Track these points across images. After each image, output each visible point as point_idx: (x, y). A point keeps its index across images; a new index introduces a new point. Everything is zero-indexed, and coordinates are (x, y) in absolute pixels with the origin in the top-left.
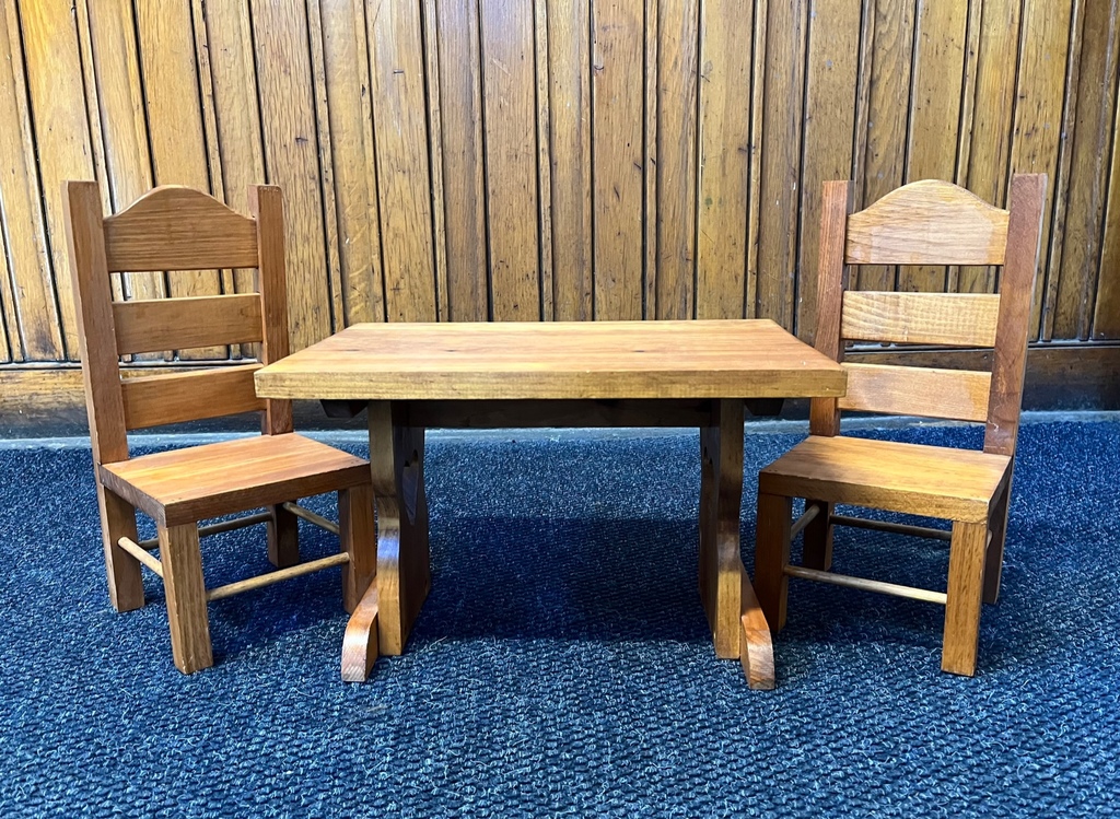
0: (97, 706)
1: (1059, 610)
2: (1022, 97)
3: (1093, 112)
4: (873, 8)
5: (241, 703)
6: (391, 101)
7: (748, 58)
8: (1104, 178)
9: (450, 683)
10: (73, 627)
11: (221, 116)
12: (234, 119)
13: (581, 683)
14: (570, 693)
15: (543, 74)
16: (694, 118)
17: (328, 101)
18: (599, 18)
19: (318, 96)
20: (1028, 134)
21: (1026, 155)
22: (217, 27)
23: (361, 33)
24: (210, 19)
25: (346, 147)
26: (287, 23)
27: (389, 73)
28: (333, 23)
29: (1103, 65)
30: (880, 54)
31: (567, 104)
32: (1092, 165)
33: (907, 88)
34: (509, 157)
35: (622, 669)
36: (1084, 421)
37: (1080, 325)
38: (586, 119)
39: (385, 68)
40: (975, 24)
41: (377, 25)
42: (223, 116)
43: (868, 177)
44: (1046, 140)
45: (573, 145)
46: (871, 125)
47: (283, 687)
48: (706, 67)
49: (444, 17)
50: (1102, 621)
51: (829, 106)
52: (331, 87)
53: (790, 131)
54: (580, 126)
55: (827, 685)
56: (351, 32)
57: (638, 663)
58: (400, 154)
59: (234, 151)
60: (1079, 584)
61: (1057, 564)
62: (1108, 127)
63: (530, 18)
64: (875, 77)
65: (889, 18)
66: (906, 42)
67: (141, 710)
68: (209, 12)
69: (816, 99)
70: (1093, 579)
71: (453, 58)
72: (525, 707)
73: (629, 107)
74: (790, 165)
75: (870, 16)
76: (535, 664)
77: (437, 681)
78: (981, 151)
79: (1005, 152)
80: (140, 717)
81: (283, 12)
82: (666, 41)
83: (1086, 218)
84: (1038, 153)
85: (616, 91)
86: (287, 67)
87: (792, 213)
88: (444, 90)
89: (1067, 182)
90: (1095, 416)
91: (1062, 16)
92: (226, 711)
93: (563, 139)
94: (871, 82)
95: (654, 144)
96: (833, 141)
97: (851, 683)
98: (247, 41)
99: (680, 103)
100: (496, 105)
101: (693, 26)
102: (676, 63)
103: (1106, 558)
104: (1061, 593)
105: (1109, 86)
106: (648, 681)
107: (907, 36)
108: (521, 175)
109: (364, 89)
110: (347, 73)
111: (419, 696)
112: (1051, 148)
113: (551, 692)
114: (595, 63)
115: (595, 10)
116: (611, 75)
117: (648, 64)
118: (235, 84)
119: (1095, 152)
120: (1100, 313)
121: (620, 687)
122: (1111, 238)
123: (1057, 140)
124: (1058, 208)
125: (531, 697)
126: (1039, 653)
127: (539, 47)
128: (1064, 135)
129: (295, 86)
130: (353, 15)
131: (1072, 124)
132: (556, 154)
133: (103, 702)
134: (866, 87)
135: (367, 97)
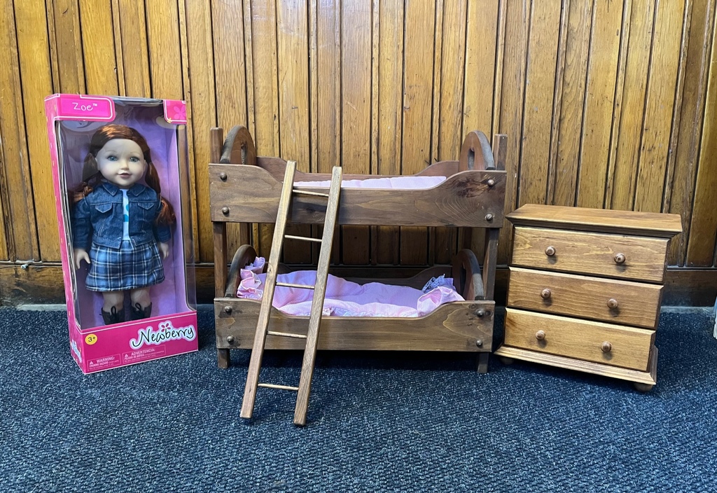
0: (132, 475)
1: (651, 436)
2: (646, 130)
3: (688, 137)
4: (562, 79)
5: (207, 476)
6: (290, 124)
7: (491, 105)
8: (694, 175)
9: (317, 468)
10: (115, 426)
11: (195, 129)
12: (202, 131)
13: (388, 471)
14: (382, 476)
15: (375, 111)
16: (459, 136)
17: (255, 123)
18: (408, 82)
19: (249, 120)
20: (650, 150)
21: (648, 162)
22: (196, 82)
23: (276, 87)
24: (192, 77)
25: (264, 148)
26: (235, 81)
27: (290, 108)
28: (260, 80)
29: (695, 112)
30: (566, 104)
31: (388, 127)
32: (687, 167)
33: (580, 123)
34: (355, 156)
35: (411, 463)
36: (681, 313)
37: (679, 257)
38: (398, 136)
39: (287, 106)
40: (620, 89)
41: (284, 84)
42: (197, 130)
43: (558, 171)
44: (660, 154)
45: (391, 150)
46: (560, 143)
47: (229, 467)
48: (467, 108)
49: (321, 79)
50: (674, 444)
51: (536, 132)
52: (257, 116)
53: (514, 146)
54: (395, 140)
55: (520, 477)
56: (270, 86)
57: (418, 460)
58: (294, 152)
59: (201, 149)
60: (665, 419)
61: (654, 406)
62: (697, 147)
63: (369, 80)
64: (562, 117)
65: (571, 85)
66: (580, 98)
67: (155, 478)
68: (192, 73)
69: (529, 128)
70: (672, 417)
71: (325, 102)
72: (358, 484)
73: (423, 130)
74: (513, 164)
75: (560, 84)
76: (363, 458)
77: (311, 467)
78: (622, 159)
79: (636, 160)
80: (155, 482)
81: (233, 75)
82: (445, 94)
83: (683, 198)
84: (655, 161)
85: (415, 120)
86: (234, 104)
87: (514, 190)
88: (320, 118)
89: (672, 177)
90: (687, 310)
91: (671, 84)
92: (200, 480)
93: (386, 146)
94: (560, 120)
95: (437, 150)
96: (538, 151)
97: (534, 476)
98: (212, 90)
99: (452, 128)
100: (349, 127)
101: (460, 87)
102: (450, 106)
103: (682, 403)
104: (654, 425)
105: (698, 123)
106: (424, 471)
107: (581, 95)
108: (361, 166)
109: (275, 116)
110: (266, 108)
111: (302, 475)
112: (663, 158)
113: (372, 476)
114: (404, 105)
115: (405, 77)
116: (413, 113)
117: (435, 106)
118: (204, 112)
119: (689, 160)
120: (690, 252)
121: (409, 474)
122: (697, 209)
123: (666, 154)
124: (666, 191)
125: (361, 478)
126: (637, 462)
127: (373, 96)
128: (670, 151)
129: (237, 114)
130: (272, 77)
131: (676, 145)
132: (381, 154)
133: (135, 473)
134: (557, 123)
135: (277, 121)
